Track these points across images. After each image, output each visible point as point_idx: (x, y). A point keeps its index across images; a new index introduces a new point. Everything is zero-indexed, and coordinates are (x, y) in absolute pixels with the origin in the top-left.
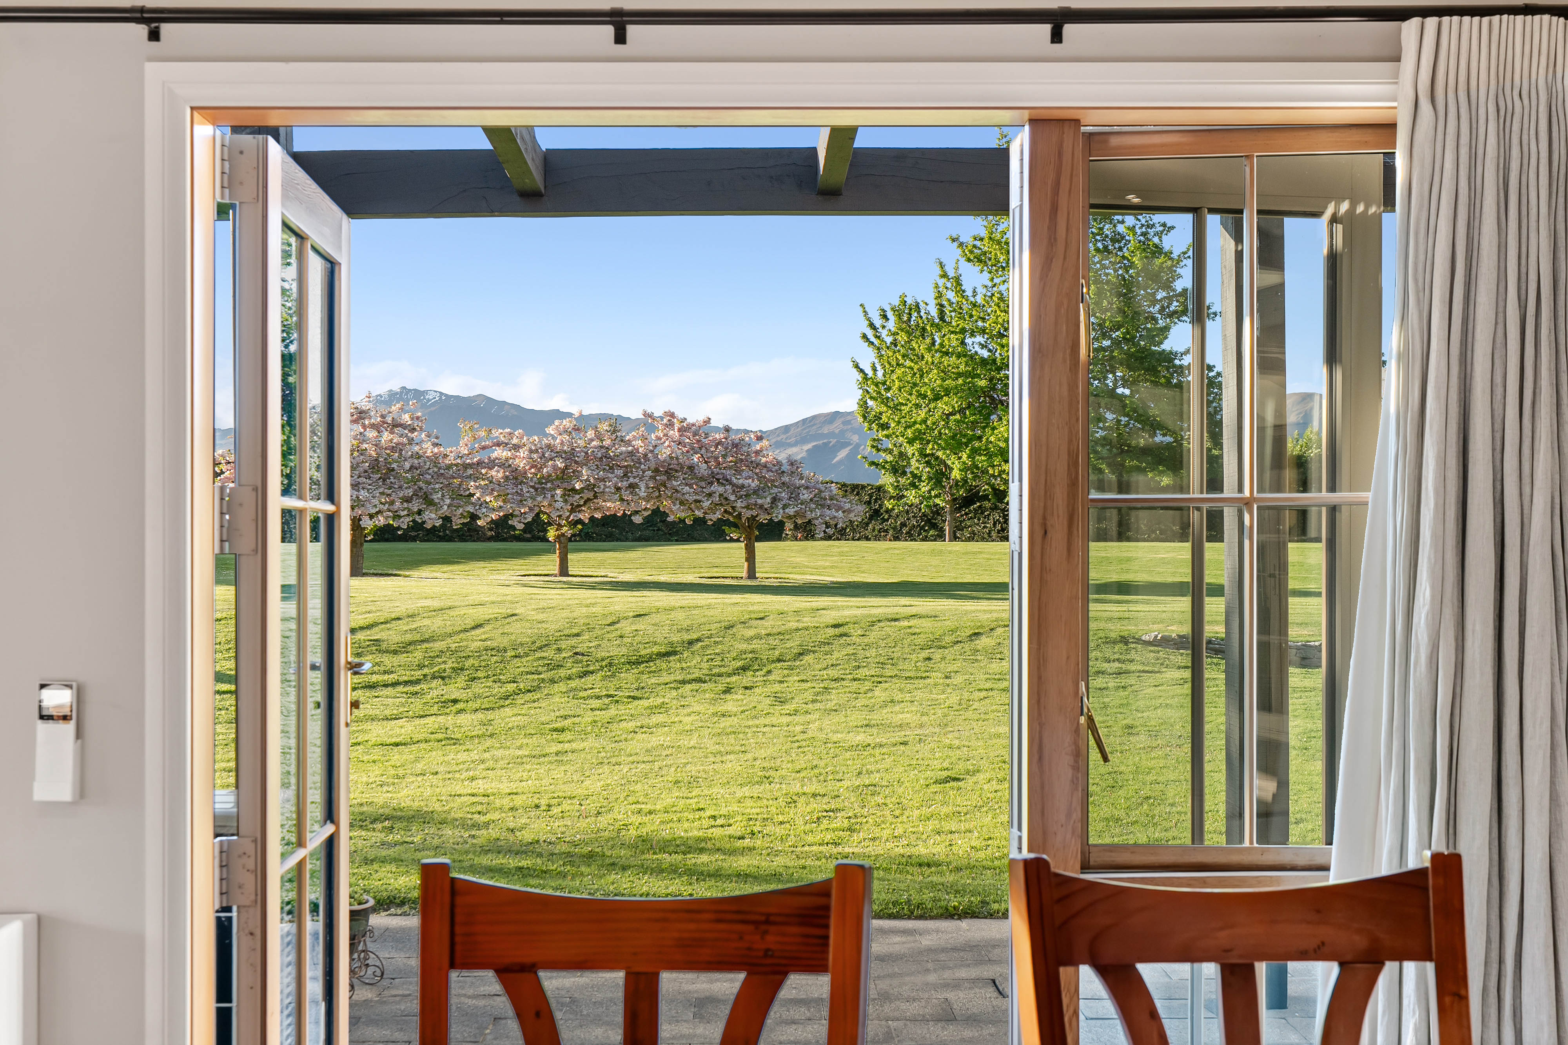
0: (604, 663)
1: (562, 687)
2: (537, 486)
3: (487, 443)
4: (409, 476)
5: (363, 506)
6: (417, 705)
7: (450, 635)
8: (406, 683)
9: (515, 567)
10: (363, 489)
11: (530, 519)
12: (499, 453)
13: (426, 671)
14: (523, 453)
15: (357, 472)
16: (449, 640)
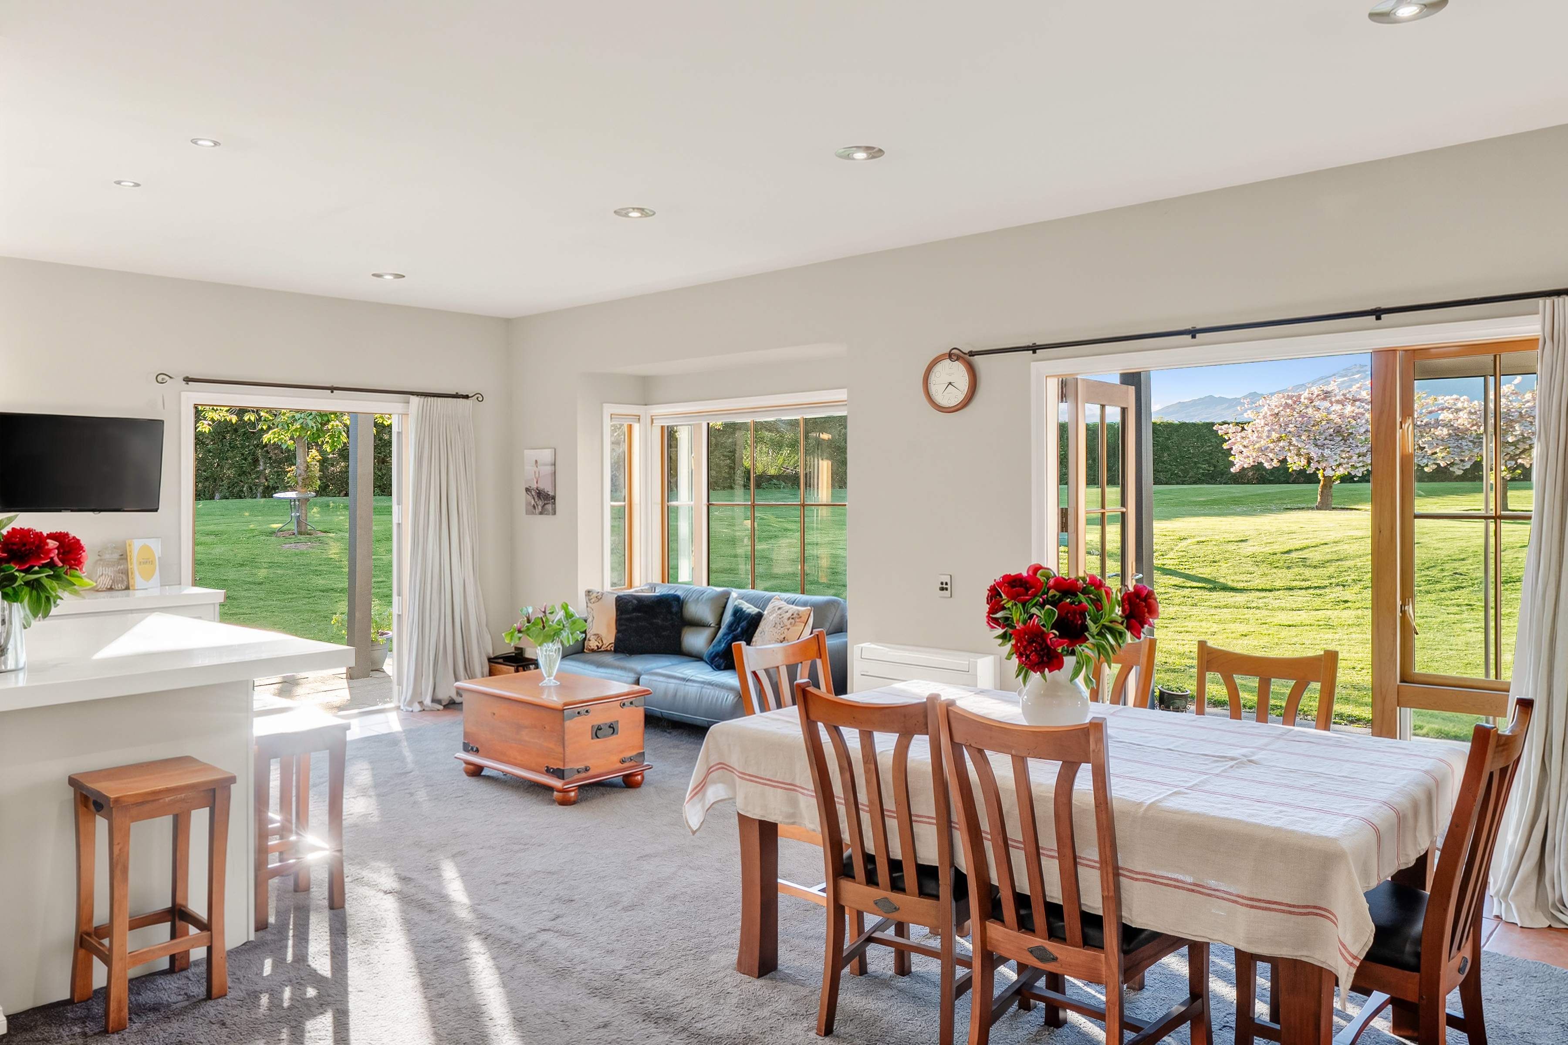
0: (1476, 582)
1: (1433, 597)
2: (1475, 440)
3: (1433, 408)
4: (1363, 438)
5: (1326, 460)
6: (1318, 602)
7: (1360, 556)
8: (1316, 588)
9: (1464, 503)
10: (1328, 448)
11: (1468, 466)
12: (1445, 416)
13: (1333, 580)
14: (1463, 415)
15: (1323, 437)
16: (1358, 560)
